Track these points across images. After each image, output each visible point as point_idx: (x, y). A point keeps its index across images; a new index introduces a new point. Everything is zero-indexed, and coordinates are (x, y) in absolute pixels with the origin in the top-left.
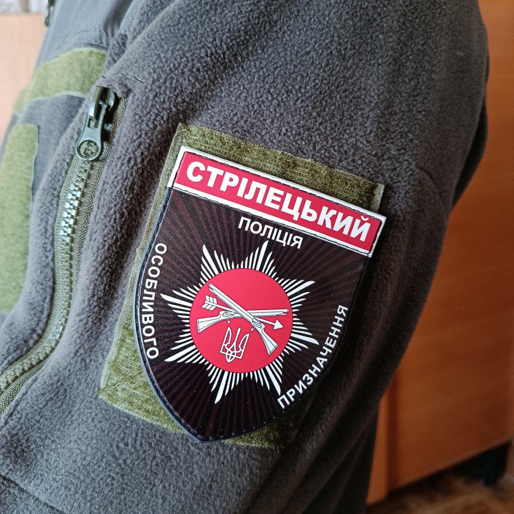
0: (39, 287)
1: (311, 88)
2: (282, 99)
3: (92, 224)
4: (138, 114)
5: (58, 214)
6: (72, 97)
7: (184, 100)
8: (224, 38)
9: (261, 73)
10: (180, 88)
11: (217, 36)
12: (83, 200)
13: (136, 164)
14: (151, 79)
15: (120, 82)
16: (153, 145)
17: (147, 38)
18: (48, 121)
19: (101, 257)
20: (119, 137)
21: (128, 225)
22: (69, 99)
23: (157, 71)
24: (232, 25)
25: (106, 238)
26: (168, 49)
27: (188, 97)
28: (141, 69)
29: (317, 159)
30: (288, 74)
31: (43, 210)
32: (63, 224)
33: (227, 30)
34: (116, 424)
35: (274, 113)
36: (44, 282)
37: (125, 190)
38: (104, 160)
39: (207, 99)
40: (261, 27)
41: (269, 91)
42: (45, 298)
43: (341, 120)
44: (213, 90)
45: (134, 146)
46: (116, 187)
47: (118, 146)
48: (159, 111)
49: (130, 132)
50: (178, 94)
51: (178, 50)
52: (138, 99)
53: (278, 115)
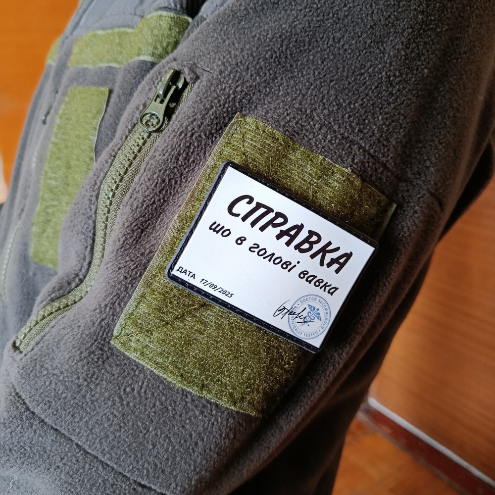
0: (82, 236)
13: (185, 137)
40: (324, 42)
45: (189, 122)
47: (176, 121)
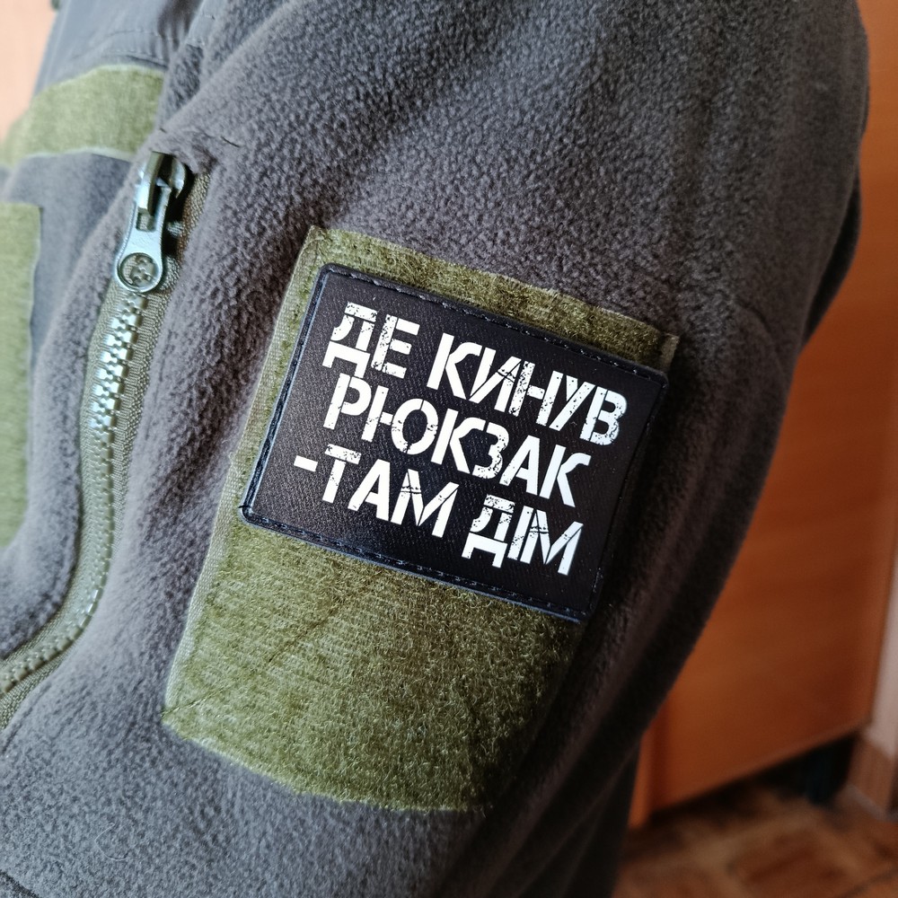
0: (55, 518)
1: (554, 154)
2: (499, 175)
3: (149, 408)
4: (231, 208)
5: (87, 390)
6: (100, 159)
7: (315, 182)
8: (389, 65)
9: (459, 128)
10: (308, 159)
11: (376, 61)
12: (131, 364)
13: (226, 300)
14: (254, 143)
15: (195, 143)
16: (258, 265)
17: (244, 62)
18: (58, 200)
19: (165, 470)
20: (196, 249)
21: (215, 411)
22: (95, 162)
23: (266, 127)
24: (404, 41)
25: (174, 435)
26: (286, 84)
27: (323, 176)
28: (234, 120)
29: (566, 289)
30: (509, 127)
31: (58, 381)
32: (96, 407)
33: (395, 49)
34: (199, 772)
35: (483, 200)
36: (63, 510)
37: (208, 347)
38: (168, 291)
39: (359, 178)
41: (473, 160)
42: (66, 538)
43: (606, 215)
44: (370, 161)
45: (223, 267)
46: (191, 342)
47: (193, 264)
48: (269, 203)
49: (215, 241)
50: (305, 171)
51: (303, 88)
52: (231, 178)
53: (491, 205)
